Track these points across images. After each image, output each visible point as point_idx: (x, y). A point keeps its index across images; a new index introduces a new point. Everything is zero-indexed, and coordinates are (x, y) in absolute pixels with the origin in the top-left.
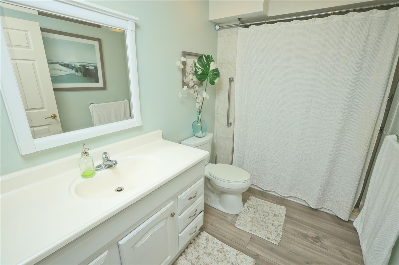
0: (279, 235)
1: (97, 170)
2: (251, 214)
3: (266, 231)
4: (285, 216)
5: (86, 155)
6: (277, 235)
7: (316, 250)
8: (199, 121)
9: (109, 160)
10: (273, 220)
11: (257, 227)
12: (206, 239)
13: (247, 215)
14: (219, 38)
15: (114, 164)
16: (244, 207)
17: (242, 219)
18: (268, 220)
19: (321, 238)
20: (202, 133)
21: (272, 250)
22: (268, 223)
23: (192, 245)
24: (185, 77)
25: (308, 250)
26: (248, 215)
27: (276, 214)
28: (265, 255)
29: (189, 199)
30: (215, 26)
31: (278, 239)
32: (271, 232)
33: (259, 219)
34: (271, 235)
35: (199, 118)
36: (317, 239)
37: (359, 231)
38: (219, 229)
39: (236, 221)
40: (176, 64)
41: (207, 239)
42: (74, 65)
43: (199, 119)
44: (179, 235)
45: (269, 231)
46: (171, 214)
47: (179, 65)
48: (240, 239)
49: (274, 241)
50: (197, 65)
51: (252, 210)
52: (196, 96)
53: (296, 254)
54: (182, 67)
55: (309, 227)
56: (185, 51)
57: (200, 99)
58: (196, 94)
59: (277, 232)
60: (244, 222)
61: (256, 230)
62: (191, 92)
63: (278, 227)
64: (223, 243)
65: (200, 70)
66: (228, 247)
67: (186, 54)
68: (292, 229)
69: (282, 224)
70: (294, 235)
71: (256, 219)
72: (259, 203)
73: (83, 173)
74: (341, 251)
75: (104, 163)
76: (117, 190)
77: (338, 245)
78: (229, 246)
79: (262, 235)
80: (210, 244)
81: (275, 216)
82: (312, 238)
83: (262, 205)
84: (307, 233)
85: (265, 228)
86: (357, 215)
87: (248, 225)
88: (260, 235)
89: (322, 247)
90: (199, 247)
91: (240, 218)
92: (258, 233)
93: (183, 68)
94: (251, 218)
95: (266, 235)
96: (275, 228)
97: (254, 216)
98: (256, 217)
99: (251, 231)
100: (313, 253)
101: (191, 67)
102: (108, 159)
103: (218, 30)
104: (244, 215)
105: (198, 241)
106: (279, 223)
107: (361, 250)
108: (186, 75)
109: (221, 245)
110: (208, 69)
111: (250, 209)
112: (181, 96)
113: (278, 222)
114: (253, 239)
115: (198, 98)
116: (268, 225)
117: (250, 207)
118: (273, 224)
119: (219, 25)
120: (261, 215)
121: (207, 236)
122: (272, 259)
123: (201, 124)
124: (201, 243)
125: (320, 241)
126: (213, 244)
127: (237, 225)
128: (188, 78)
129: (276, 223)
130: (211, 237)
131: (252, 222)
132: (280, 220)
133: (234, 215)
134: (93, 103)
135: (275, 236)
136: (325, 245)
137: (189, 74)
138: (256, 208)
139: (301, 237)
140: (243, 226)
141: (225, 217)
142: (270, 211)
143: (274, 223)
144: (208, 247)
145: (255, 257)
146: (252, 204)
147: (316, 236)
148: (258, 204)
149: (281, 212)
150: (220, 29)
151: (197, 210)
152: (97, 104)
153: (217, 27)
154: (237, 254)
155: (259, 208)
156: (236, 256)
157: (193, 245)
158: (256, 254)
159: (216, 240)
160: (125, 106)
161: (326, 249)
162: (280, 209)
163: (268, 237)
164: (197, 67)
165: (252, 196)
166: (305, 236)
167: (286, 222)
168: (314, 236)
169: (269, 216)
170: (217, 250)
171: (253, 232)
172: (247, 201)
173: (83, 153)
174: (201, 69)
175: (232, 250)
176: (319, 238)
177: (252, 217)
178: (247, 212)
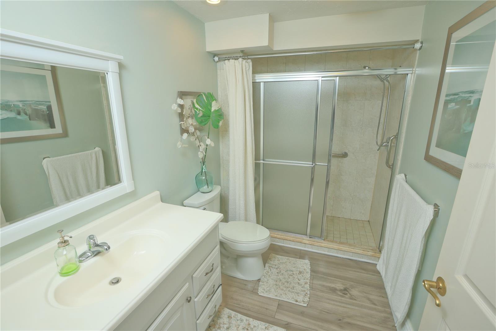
0: (306, 295)
1: (81, 262)
2: (274, 276)
3: (293, 293)
4: (311, 271)
5: (65, 245)
6: (305, 295)
7: (346, 304)
8: (204, 173)
9: (97, 245)
10: (298, 278)
11: (282, 290)
12: (227, 316)
13: (269, 278)
14: (218, 71)
15: (107, 250)
16: (265, 268)
17: (265, 284)
18: (294, 279)
19: (349, 288)
20: (208, 188)
21: (302, 314)
22: (294, 283)
23: (211, 328)
24: (183, 123)
25: (338, 306)
26: (271, 277)
27: (301, 270)
28: (295, 322)
29: (206, 275)
30: (214, 57)
31: (307, 299)
32: (298, 293)
33: (283, 281)
34: (299, 297)
35: (203, 169)
36: (345, 291)
37: (383, 274)
38: (241, 302)
39: (259, 288)
40: (172, 108)
41: (229, 317)
42: (14, 105)
43: (204, 171)
44: (197, 322)
45: (296, 293)
46: (187, 299)
47: (175, 109)
48: (267, 309)
49: (303, 302)
50: (197, 106)
51: (274, 271)
52: (198, 144)
53: (327, 312)
54: (179, 110)
55: (336, 279)
56: (181, 91)
57: (203, 147)
58: (198, 141)
59: (304, 291)
60: (268, 287)
61: (281, 294)
62: (192, 140)
63: (305, 286)
64: (248, 318)
65: (201, 112)
66: (254, 321)
67: (182, 95)
68: (320, 285)
69: (308, 281)
70: (322, 291)
71: (280, 280)
72: (281, 261)
73: (62, 269)
74: (369, 299)
75: (89, 250)
76: (113, 283)
77: (366, 293)
78: (255, 319)
79: (289, 298)
80: (233, 322)
81: (300, 273)
82: (341, 290)
83: (284, 263)
84: (335, 286)
85: (291, 290)
86: (379, 257)
87: (273, 290)
88: (287, 299)
89: (351, 299)
90: (220, 329)
91: (263, 283)
92: (284, 297)
93: (180, 112)
94: (274, 281)
95: (293, 298)
96: (302, 287)
97: (277, 278)
98: (280, 278)
99: (277, 296)
100: (344, 307)
101: (189, 108)
102: (95, 244)
103: (217, 62)
104: (267, 278)
105: (219, 321)
106: (305, 281)
107: (386, 293)
108: (185, 120)
109: (246, 320)
110: (210, 110)
111: (273, 270)
112: (180, 147)
113: (304, 279)
114: (281, 306)
115: (200, 146)
116: (294, 285)
117: (272, 267)
118: (299, 284)
119: (218, 57)
120: (285, 275)
121: (228, 313)
122: (304, 325)
123: (206, 177)
124: (223, 323)
125: (348, 292)
126: (236, 321)
127: (261, 292)
128: (187, 123)
129: (302, 282)
130: (233, 313)
131: (276, 285)
132: (305, 277)
133: (256, 280)
134: (47, 157)
135: (303, 296)
136: (353, 295)
137: (188, 118)
138: (278, 268)
139: (330, 291)
140: (266, 292)
141: (245, 285)
142: (294, 269)
143: (300, 281)
144: (231, 327)
145: (286, 325)
146: (273, 263)
147: (344, 288)
148: (279, 262)
149: (305, 267)
150: (219, 61)
151: (214, 285)
152: (55, 158)
153: (216, 59)
154: (266, 328)
155: (281, 267)
156: (265, 330)
157: (213, 328)
158: (287, 323)
159: (240, 316)
160: (96, 157)
161: (355, 299)
162: (304, 263)
163: (296, 299)
164: (197, 109)
165: (273, 254)
166: (334, 290)
167: (312, 278)
168: (342, 288)
169: (294, 274)
170: (243, 327)
171: (279, 297)
172: (267, 261)
173: (61, 242)
174: (201, 110)
175: (259, 323)
176: (347, 290)
177: (275, 279)
178: (269, 274)
